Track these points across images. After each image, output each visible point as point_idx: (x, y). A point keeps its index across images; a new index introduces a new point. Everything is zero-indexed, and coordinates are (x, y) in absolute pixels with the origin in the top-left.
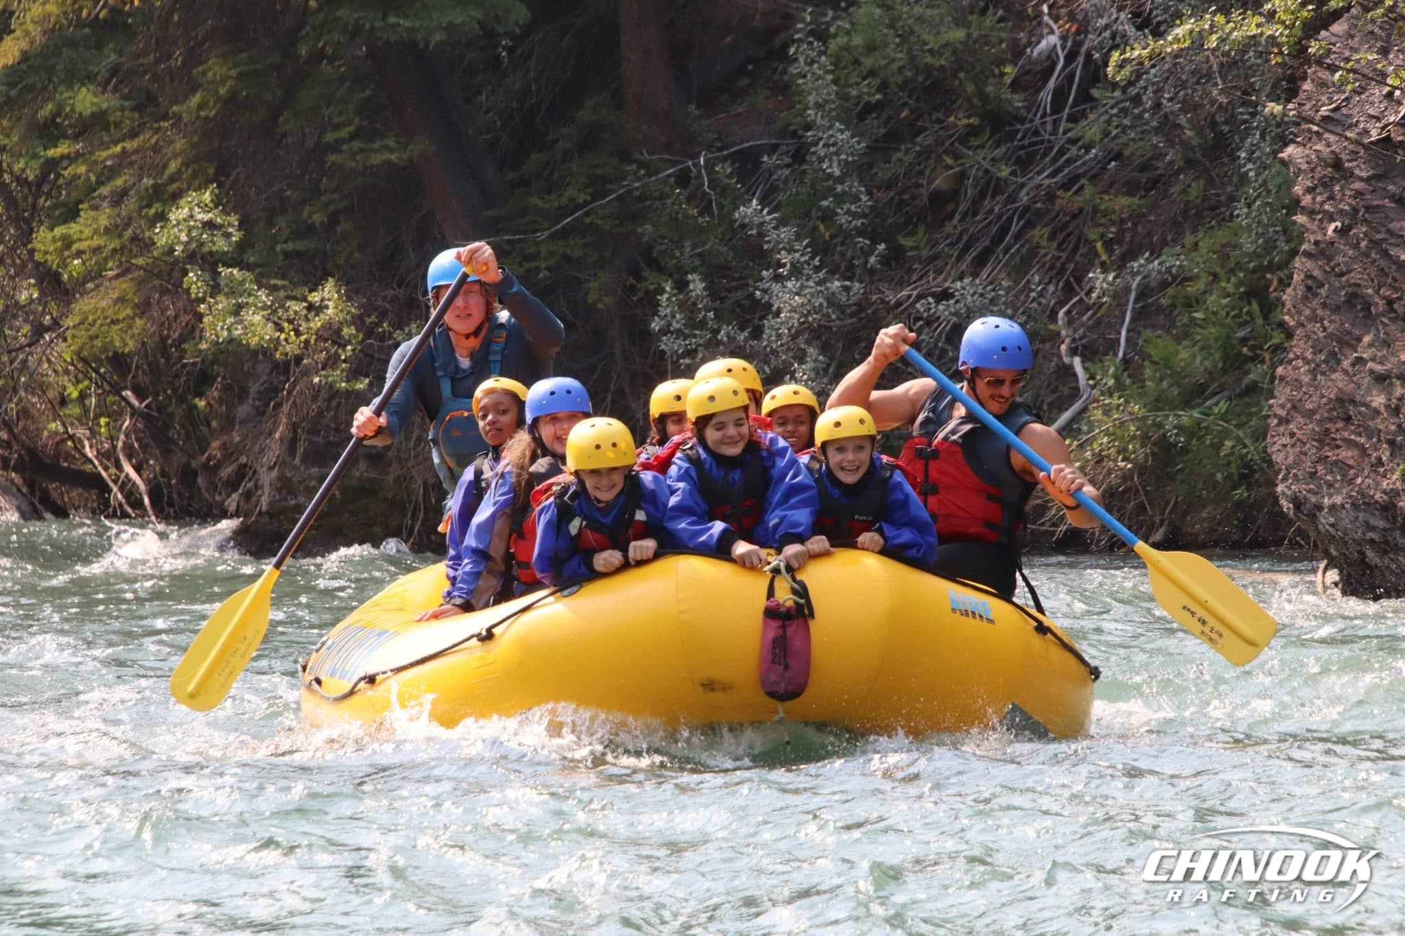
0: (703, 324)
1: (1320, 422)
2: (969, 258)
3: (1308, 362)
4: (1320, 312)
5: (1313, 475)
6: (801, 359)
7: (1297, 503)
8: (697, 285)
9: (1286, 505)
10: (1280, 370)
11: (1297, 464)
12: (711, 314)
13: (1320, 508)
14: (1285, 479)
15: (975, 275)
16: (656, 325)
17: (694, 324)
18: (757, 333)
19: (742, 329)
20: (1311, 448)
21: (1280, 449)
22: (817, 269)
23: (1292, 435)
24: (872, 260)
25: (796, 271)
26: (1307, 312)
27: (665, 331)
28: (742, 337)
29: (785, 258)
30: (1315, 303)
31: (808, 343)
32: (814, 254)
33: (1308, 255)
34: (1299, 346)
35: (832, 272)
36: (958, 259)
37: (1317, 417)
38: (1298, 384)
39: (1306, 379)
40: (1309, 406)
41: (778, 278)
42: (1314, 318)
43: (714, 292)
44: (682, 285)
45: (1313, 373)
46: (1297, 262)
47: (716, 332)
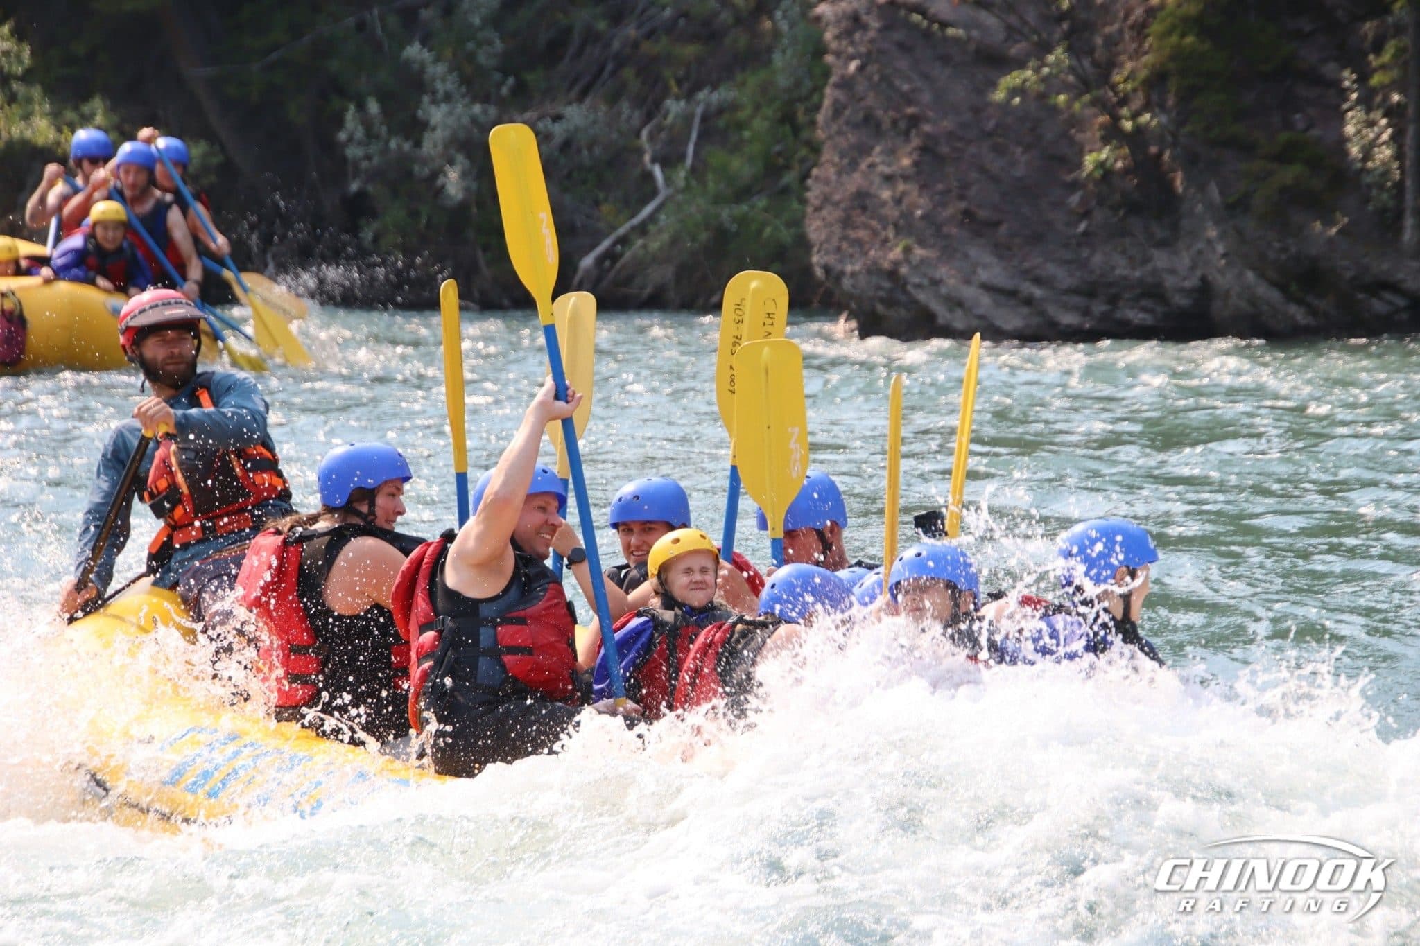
0: (377, 137)
1: (845, 210)
2: (577, 89)
3: (834, 165)
4: (845, 128)
5: (839, 249)
6: (451, 162)
7: (827, 269)
8: (373, 107)
9: (819, 272)
10: (815, 172)
11: (828, 240)
12: (384, 129)
13: (842, 273)
14: (819, 252)
15: (580, 99)
16: (342, 136)
17: (371, 135)
18: (418, 144)
19: (407, 138)
20: (837, 229)
21: (815, 229)
22: (463, 96)
23: (824, 219)
24: (504, 91)
25: (448, 98)
26: (834, 128)
27: (350, 139)
28: (407, 146)
29: (440, 87)
30: (841, 121)
31: (458, 151)
32: (460, 86)
33: (837, 86)
34: (828, 155)
35: (475, 99)
36: (570, 89)
37: (843, 205)
38: (827, 182)
39: (834, 178)
40: (837, 197)
41: (435, 102)
42: (840, 133)
43: (385, 111)
44: (361, 107)
45: (839, 174)
46: (828, 91)
47: (387, 142)
